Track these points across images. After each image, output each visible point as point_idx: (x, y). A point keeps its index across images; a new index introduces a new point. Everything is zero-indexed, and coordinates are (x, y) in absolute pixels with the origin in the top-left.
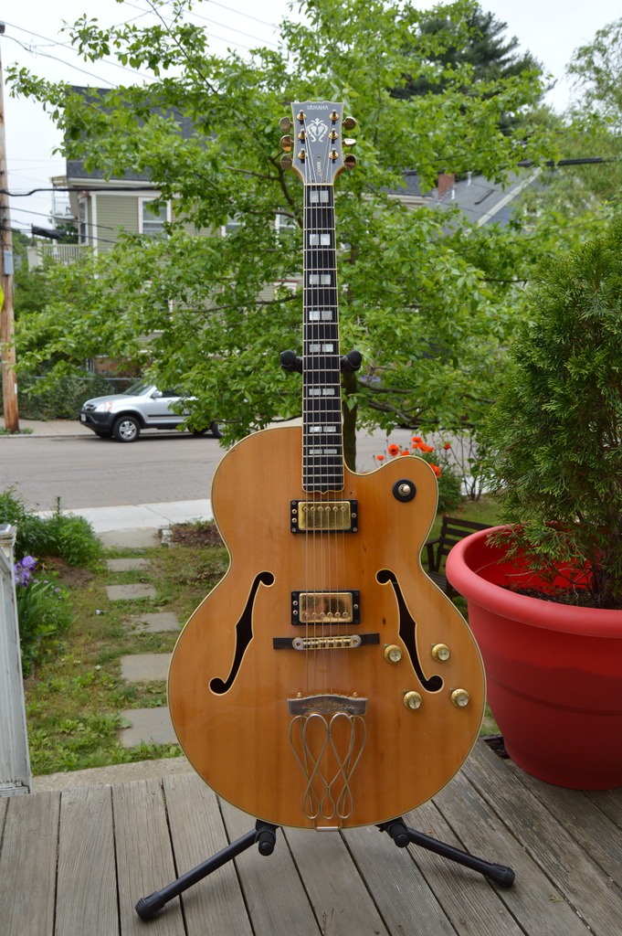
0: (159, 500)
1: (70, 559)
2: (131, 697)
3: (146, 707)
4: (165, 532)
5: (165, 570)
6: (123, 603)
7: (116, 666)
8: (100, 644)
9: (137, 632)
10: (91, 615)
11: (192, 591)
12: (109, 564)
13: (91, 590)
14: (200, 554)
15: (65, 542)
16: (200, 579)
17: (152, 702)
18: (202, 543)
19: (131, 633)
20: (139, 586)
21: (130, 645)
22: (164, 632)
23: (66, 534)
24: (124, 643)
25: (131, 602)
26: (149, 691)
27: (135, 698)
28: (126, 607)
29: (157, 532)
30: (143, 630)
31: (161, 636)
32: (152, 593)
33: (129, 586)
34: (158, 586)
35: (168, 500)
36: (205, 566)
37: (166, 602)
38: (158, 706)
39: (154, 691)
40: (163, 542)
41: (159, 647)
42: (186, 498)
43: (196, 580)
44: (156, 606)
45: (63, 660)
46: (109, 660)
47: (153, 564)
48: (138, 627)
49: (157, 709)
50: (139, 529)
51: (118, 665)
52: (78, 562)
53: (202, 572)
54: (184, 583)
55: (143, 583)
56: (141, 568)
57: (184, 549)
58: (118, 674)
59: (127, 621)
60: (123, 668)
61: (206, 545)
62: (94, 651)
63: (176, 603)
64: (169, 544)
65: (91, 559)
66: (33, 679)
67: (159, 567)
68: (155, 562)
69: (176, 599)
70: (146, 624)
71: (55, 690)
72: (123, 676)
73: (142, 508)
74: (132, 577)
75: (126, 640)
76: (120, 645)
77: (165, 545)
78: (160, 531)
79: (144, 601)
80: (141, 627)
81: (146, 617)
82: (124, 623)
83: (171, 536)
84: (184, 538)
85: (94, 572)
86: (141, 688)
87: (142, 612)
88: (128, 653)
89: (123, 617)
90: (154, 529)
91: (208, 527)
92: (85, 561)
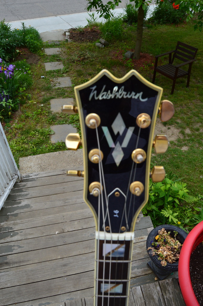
0: (65, 13)
1: (31, 50)
2: (54, 119)
3: (60, 124)
4: (67, 34)
5: (66, 54)
6: (51, 72)
7: (49, 105)
8: (43, 93)
9: (56, 87)
10: (40, 78)
11: (77, 66)
12: (46, 51)
13: (39, 66)
14: (80, 46)
15: (28, 43)
16: (80, 60)
17: (62, 122)
18: (81, 39)
19: (54, 88)
20: (57, 63)
21: (54, 93)
22: (66, 87)
23: (28, 40)
24: (51, 93)
25: (54, 71)
26: (61, 117)
27: (56, 120)
28: (52, 74)
29: (64, 33)
30: (58, 86)
31: (65, 89)
32: (61, 67)
33: (53, 63)
34: (64, 63)
35: (69, 13)
36: (81, 54)
37: (67, 72)
38: (64, 124)
39: (62, 117)
40: (66, 39)
41: (64, 94)
42: (75, 12)
43: (78, 61)
44: (63, 73)
45: (30, 102)
46: (46, 101)
47: (62, 51)
48: (57, 85)
49: (64, 125)
50: (57, 31)
51: (49, 104)
52: (34, 51)
53: (80, 57)
54: (74, 62)
55: (58, 61)
56: (58, 53)
57: (74, 43)
58: (49, 109)
59: (53, 81)
60: (51, 106)
61: (83, 41)
62: (41, 97)
63: (71, 72)
64: (69, 40)
65: (38, 49)
66: (19, 111)
67: (64, 52)
68: (63, 50)
69: (71, 70)
70: (59, 83)
71: (27, 117)
72: (51, 110)
73: (58, 17)
74: (55, 58)
75: (52, 91)
76: (50, 94)
77: (67, 41)
78: (65, 32)
79: (59, 71)
80: (58, 84)
81: (60, 79)
82: (52, 83)
83: (69, 35)
84: (74, 36)
85: (40, 56)
86: (57, 115)
87: (58, 76)
88: (53, 98)
89: (51, 80)
90: (63, 30)
91: (84, 31)
92: (36, 51)
